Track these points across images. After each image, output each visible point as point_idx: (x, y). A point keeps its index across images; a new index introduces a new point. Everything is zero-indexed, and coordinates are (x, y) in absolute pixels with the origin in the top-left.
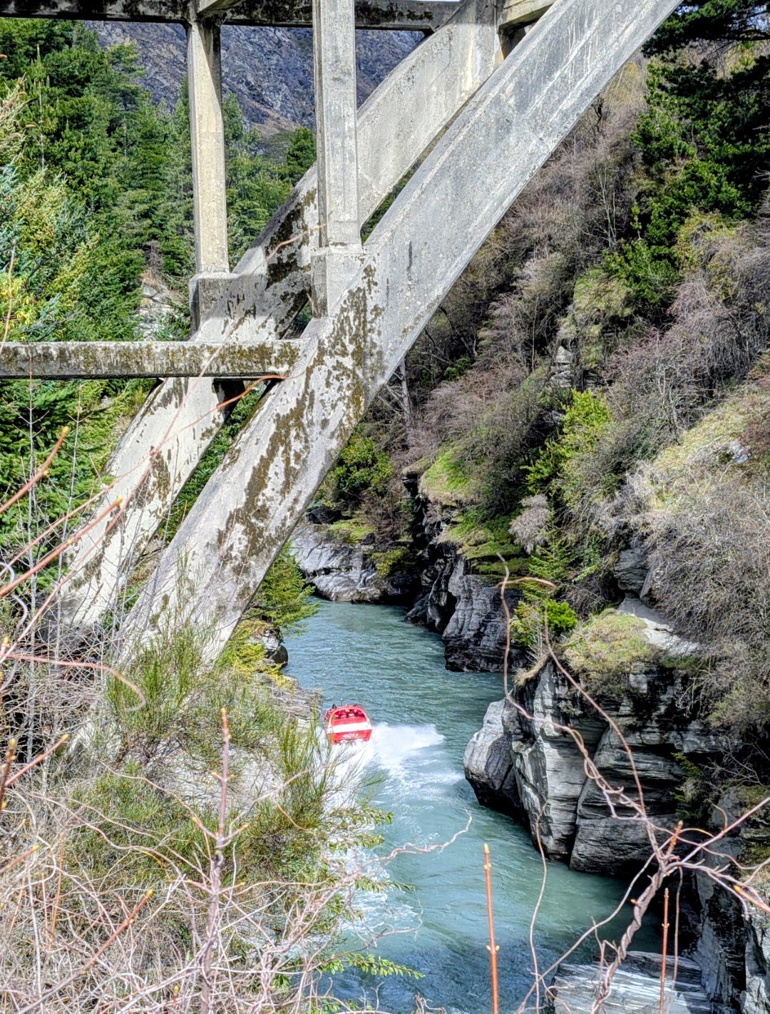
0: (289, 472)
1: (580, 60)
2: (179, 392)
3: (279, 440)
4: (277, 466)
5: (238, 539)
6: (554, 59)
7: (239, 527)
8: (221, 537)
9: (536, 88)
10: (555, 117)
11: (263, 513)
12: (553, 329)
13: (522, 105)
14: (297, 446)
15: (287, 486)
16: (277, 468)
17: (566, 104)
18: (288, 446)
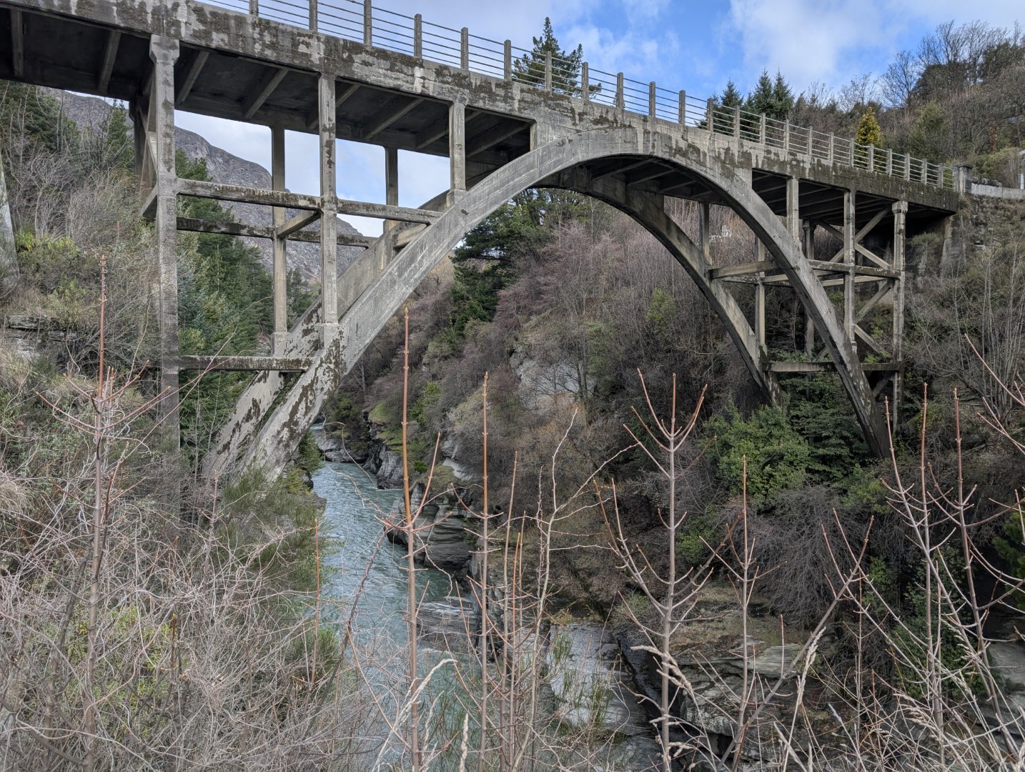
0: (307, 407)
1: (421, 261)
2: (265, 377)
3: (304, 395)
4: (303, 405)
5: (285, 434)
6: (412, 259)
7: (286, 429)
8: (279, 432)
9: (405, 270)
10: (412, 280)
11: (296, 424)
12: (421, 358)
13: (400, 275)
14: (311, 398)
15: (306, 413)
16: (302, 406)
17: (416, 276)
18: (307, 398)
